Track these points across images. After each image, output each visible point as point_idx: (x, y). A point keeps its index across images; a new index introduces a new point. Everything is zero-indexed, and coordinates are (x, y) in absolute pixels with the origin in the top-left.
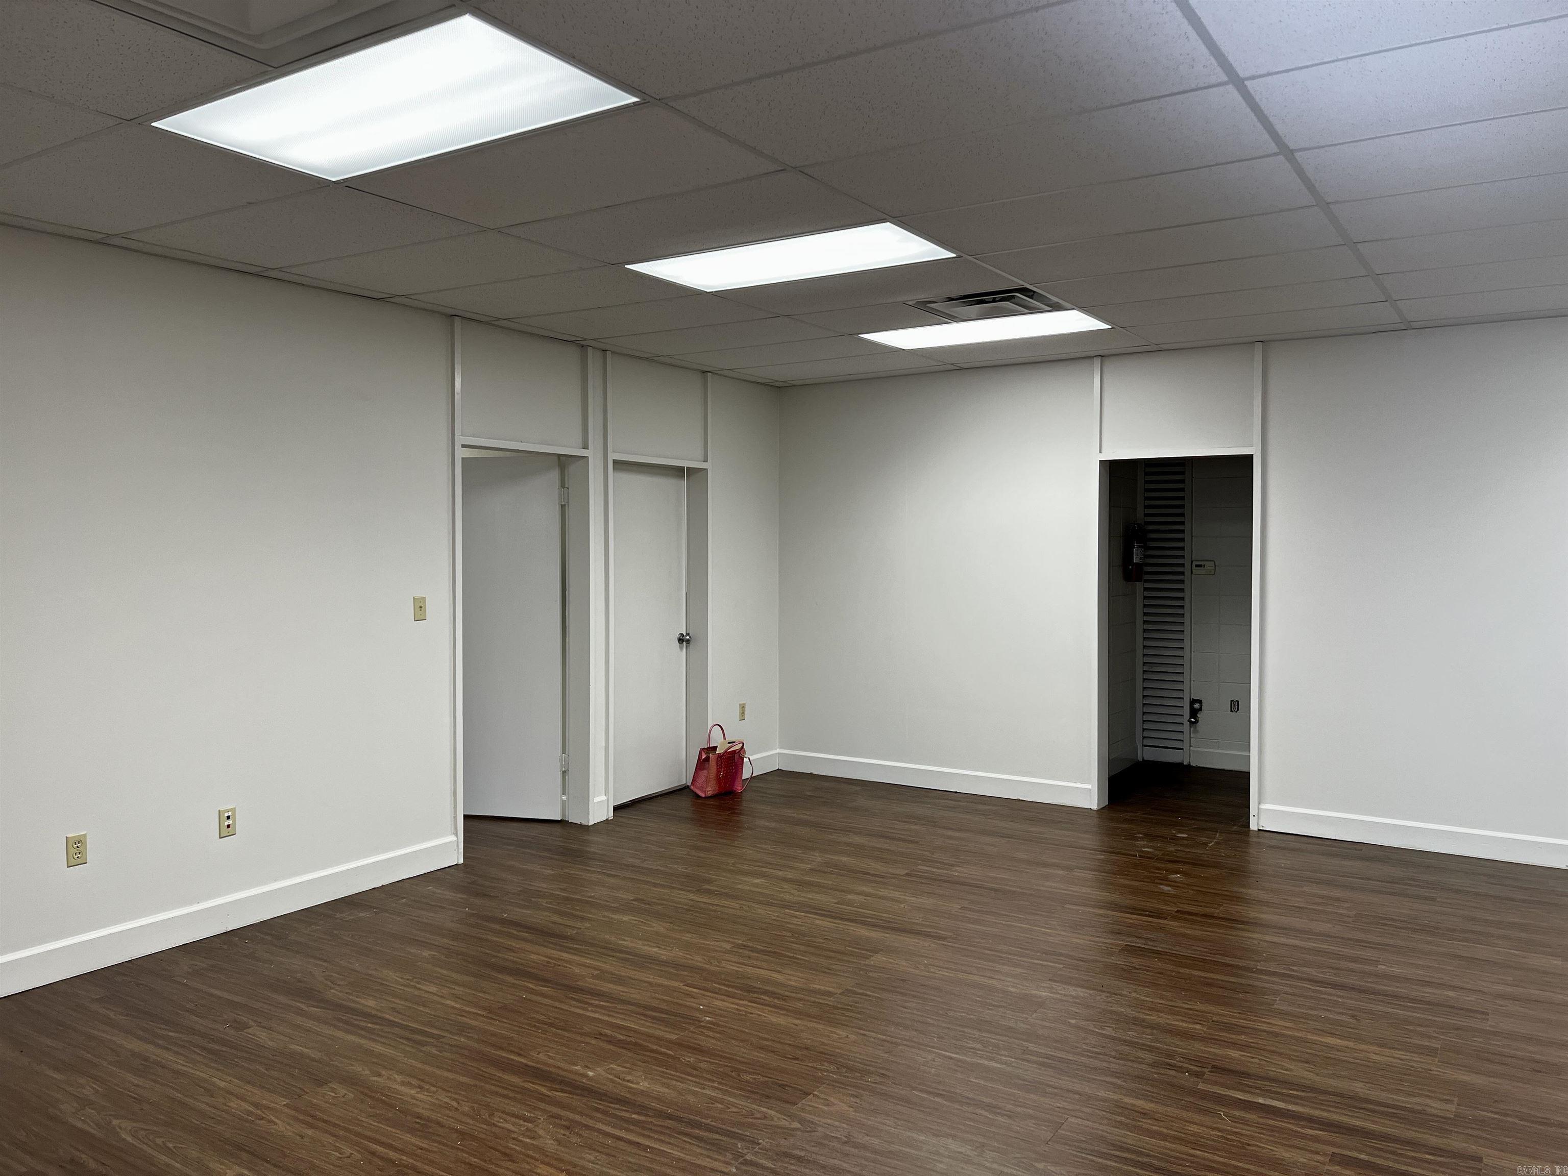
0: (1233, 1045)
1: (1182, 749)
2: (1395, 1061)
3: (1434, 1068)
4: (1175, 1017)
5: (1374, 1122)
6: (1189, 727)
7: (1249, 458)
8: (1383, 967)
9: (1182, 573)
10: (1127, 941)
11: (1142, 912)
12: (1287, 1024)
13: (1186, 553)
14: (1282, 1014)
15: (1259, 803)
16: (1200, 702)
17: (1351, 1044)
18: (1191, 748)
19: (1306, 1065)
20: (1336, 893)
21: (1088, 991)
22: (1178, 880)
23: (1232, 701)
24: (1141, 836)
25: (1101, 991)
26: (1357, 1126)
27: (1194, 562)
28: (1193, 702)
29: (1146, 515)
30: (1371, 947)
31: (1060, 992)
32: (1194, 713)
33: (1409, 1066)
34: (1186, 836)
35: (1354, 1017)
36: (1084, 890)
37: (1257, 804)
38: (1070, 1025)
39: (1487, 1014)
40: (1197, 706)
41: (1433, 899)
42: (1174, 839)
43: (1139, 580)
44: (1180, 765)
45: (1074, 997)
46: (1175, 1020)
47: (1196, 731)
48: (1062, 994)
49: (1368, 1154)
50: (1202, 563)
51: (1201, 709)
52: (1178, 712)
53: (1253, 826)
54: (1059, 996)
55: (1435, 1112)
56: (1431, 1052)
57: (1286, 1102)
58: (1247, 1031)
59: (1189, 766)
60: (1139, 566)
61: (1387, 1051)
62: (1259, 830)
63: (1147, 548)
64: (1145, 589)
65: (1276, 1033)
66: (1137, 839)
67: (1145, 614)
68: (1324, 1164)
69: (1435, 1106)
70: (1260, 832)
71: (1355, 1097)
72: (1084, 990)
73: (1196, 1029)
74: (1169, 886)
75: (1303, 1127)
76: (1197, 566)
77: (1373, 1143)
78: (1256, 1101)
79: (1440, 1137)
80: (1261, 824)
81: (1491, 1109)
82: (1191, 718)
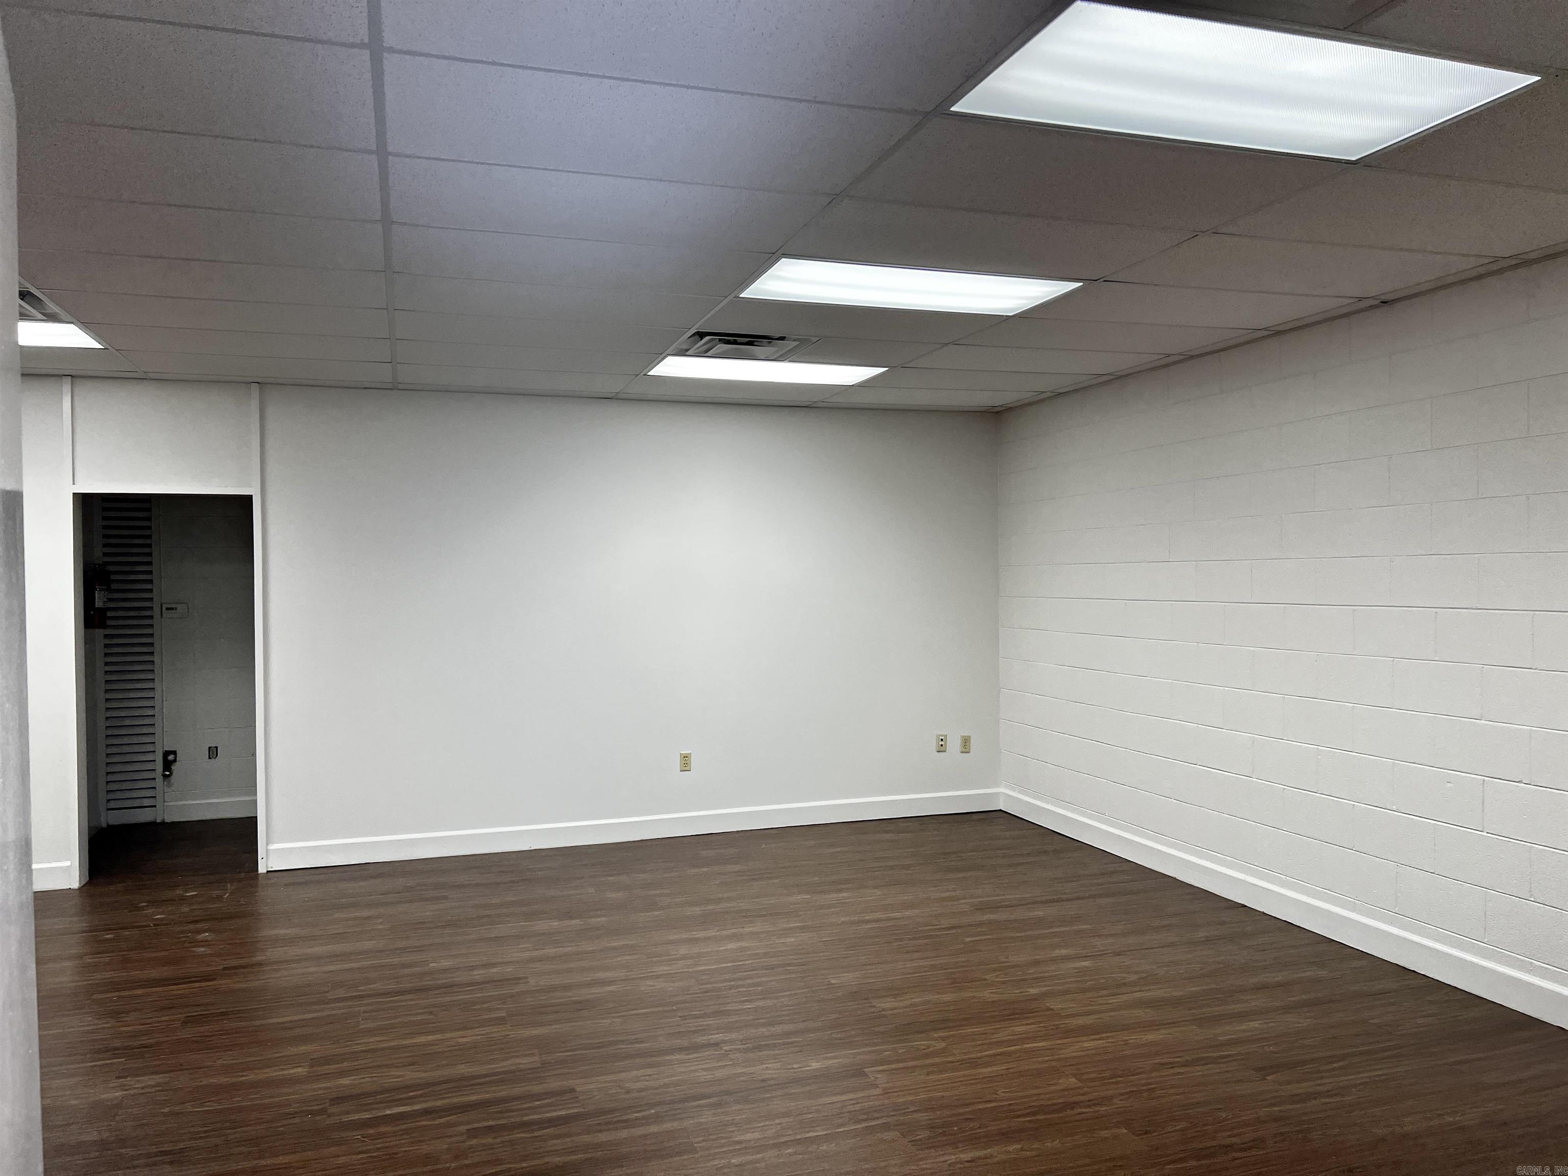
0: (342, 1074)
1: (155, 806)
2: (479, 1037)
3: (510, 1033)
4: (273, 1068)
5: (487, 1092)
6: (162, 783)
7: (249, 499)
8: (434, 965)
9: (151, 617)
10: (185, 1013)
11: (186, 980)
12: (378, 1039)
13: (154, 595)
14: (370, 1032)
15: (267, 845)
16: (174, 753)
17: (439, 1036)
18: (166, 804)
19: (412, 1067)
20: (366, 913)
21: (167, 1075)
22: (209, 939)
23: (210, 748)
24: (144, 904)
25: (181, 1070)
26: (475, 1101)
27: (164, 605)
28: (166, 754)
29: (105, 554)
30: (414, 951)
31: (135, 1086)
32: (168, 765)
33: (491, 1037)
34: (196, 893)
35: (431, 1013)
36: (108, 975)
37: (265, 846)
38: (165, 1115)
39: (527, 978)
40: (171, 757)
41: (445, 898)
42: (183, 899)
43: (104, 626)
44: (153, 824)
45: (153, 1086)
46: (275, 1071)
47: (170, 785)
48: (138, 1088)
49: (494, 1119)
50: (174, 606)
51: (175, 761)
52: (149, 766)
53: (262, 869)
54: (136, 1091)
55: (528, 1066)
56: (501, 1021)
57: (410, 1105)
58: (347, 1056)
59: (163, 823)
60: (103, 611)
61: (470, 1032)
62: (268, 872)
63: (109, 590)
64: (106, 636)
65: (373, 1049)
66: (142, 908)
67: (107, 664)
68: (464, 1142)
69: (524, 1062)
70: (270, 874)
71: (463, 1078)
72: (161, 1075)
73: (298, 1073)
74: (202, 946)
75: (434, 1119)
76: (167, 609)
77: (493, 1109)
78: (384, 1114)
79: (540, 1084)
80: (270, 865)
81: (562, 1049)
82: (164, 771)
